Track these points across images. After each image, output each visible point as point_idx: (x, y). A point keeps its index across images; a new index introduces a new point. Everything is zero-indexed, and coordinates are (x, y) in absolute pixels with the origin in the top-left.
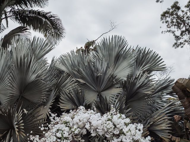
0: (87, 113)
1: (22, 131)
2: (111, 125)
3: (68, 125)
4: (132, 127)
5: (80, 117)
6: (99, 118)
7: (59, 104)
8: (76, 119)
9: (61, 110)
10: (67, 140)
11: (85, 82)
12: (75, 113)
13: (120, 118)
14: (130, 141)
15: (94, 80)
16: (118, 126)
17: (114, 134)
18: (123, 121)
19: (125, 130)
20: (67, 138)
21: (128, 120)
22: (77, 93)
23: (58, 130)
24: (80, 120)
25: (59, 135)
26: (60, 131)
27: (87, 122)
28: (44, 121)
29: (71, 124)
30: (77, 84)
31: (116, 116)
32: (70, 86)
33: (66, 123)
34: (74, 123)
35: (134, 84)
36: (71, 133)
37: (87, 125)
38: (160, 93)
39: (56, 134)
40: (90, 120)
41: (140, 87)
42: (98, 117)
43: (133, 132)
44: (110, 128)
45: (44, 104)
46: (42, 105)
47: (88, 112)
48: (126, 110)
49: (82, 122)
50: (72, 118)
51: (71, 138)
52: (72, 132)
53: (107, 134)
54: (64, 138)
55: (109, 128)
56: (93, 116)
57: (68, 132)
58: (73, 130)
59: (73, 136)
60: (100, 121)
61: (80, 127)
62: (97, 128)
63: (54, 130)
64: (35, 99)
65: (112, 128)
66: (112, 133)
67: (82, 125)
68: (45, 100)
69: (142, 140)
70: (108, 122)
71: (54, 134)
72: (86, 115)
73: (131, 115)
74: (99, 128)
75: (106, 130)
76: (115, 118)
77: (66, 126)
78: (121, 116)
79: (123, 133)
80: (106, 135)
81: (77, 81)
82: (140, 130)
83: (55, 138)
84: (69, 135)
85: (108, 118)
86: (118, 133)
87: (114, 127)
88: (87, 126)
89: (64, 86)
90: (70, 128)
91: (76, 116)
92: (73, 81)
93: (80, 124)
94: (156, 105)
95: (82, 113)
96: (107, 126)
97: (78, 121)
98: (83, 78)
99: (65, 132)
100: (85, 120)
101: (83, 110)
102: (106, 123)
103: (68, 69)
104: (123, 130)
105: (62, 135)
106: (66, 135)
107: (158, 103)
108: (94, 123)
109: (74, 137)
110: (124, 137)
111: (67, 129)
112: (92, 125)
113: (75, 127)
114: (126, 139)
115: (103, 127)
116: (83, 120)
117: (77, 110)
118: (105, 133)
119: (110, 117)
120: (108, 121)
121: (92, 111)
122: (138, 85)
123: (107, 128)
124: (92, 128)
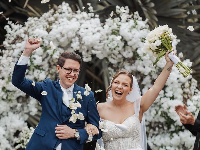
0: (74, 19)
5: (61, 27)
6: (97, 29)
8: (55, 32)
10: (39, 71)
12: (52, 19)
14: (152, 69)
16: (129, 43)
17: (124, 59)
19: (142, 50)
20: (40, 66)
24: (61, 33)
27: (75, 38)
34: (52, 39)
36: (46, 57)
37: (74, 43)
40: (80, 33)
42: (96, 26)
44: (116, 47)
47: (77, 16)
49: (66, 37)
50: (49, 30)
51: (46, 66)
52: (48, 55)
53: (112, 57)
54: (35, 66)
55: (113, 47)
56: (86, 24)
57: (41, 56)
58: (49, 52)
59: (51, 61)
60: (98, 36)
61: (63, 46)
62: (93, 48)
63: (16, 52)
65: (119, 47)
66: (120, 56)
67: (67, 43)
70: (111, 37)
72: (74, 24)
74: (95, 47)
75: (108, 50)
76: (125, 28)
78: (136, 24)
79: (138, 56)
80: (111, 60)
84: (43, 60)
85: (111, 29)
86: (131, 55)
87: (123, 44)
88: (75, 45)
90: (45, 49)
91: (54, 26)
93: (62, 40)
95: (65, 19)
96: (109, 45)
97: (59, 36)
99: (35, 56)
100: (72, 34)
101: (67, 13)
102: (108, 39)
105: (31, 62)
106: (38, 61)
109: (52, 64)
110: (141, 62)
111: (40, 50)
112: (82, 42)
113: (54, 47)
114: (144, 67)
115: (104, 45)
116: (67, 34)
117: (57, 15)
118: (109, 56)
119: (115, 27)
121: (85, 14)
123: (110, 49)
124: (85, 47)
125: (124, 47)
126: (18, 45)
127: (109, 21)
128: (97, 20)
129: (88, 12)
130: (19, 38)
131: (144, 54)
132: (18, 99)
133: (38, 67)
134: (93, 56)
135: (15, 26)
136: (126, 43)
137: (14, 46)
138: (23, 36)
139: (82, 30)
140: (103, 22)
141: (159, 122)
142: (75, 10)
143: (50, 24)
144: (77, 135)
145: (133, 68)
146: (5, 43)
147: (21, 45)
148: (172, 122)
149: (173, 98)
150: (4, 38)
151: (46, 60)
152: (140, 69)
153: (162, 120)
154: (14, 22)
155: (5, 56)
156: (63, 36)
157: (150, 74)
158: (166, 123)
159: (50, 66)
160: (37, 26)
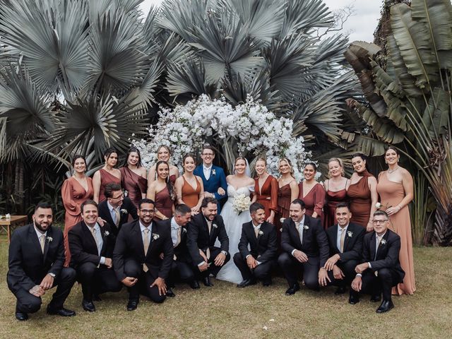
0: (212, 106)
1: (115, 132)
2: (248, 123)
3: (186, 124)
4: (277, 123)
5: (202, 111)
6: (230, 113)
7: (166, 86)
8: (197, 115)
9: (170, 95)
10: (185, 146)
11: (204, 49)
12: (195, 105)
13: (259, 111)
14: (275, 144)
15: (219, 44)
16: (256, 124)
17: (251, 135)
18: (264, 116)
19: (267, 129)
20: (186, 142)
21: (271, 115)
22: (193, 68)
23: (172, 131)
24: (202, 116)
25: (173, 138)
26: (174, 133)
27: (212, 119)
28: (144, 113)
29: (191, 123)
30: (192, 52)
31: (254, 108)
32: (181, 57)
33: (183, 121)
34: (195, 121)
35: (282, 51)
36: (191, 135)
37: (213, 123)
38: (325, 61)
39: (169, 136)
40: (216, 116)
41: (293, 55)
42: (229, 110)
43: (278, 131)
44: (246, 126)
45: (141, 85)
46: (137, 86)
47: (214, 103)
48: (272, 92)
49: (206, 118)
50: (192, 114)
51: (190, 142)
52: (192, 132)
53: (242, 135)
54: (182, 142)
56: (221, 109)
57: (187, 134)
58: (194, 130)
59: (194, 138)
60: (231, 118)
61: (203, 126)
62: (227, 127)
63: (167, 131)
64: (127, 77)
65: (248, 126)
66: (248, 134)
67: (206, 123)
68: (141, 78)
69: (291, 142)
70: (243, 119)
71: (167, 137)
72: (212, 109)
73: (278, 100)
74: (230, 127)
75: (240, 129)
76: (253, 112)
77: (184, 126)
78: (261, 109)
79: (264, 133)
80: (241, 137)
81: (193, 48)
82: (288, 128)
83: (168, 143)
84: (188, 137)
85: (242, 112)
86: (257, 132)
87: (251, 124)
88: (214, 125)
89: (172, 56)
90: (190, 128)
91: (197, 111)
92: (186, 47)
93: (203, 121)
94: (319, 80)
95: (205, 105)
96: (241, 124)
97: (200, 118)
98: (201, 42)
99: (182, 134)
100: (210, 116)
101: (206, 100)
102: (240, 120)
103: (176, 25)
104: (265, 129)
105: (179, 139)
106: (184, 138)
107: (322, 78)
108: (224, 120)
109: (195, 140)
110: (266, 138)
111: (185, 129)
112: (220, 122)
113: (197, 126)
114: (269, 142)
115: (236, 125)
116: (207, 116)
117: (199, 101)
118: (239, 133)
119: (245, 111)
120: (243, 116)
121: (219, 102)
122: (288, 53)
123: (242, 127)
124: (221, 127)
125: (252, 126)
126: (168, 125)
127: (238, 107)
128: (230, 106)
129: (222, 100)
130: (169, 121)
131: (269, 132)
135: (165, 111)
136: (253, 123)
137: (164, 127)
138: (171, 118)
139: (219, 113)
140: (234, 107)
142: (212, 99)
143: (194, 109)
144: (214, 197)
145: (259, 143)
146: (158, 124)
147: (170, 126)
150: (157, 121)
151: (191, 137)
152: (266, 143)
154: (164, 107)
155: (158, 134)
156: (204, 118)
157: (273, 148)
159: (194, 142)
160: (183, 111)
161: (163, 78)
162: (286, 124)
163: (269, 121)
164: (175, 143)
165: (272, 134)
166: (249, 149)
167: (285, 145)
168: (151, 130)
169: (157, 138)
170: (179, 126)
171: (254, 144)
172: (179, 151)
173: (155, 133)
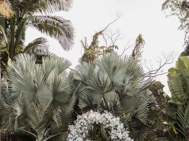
2: (105, 119)
4: (115, 119)
5: (91, 116)
6: (100, 116)
9: (80, 108)
11: (93, 89)
17: (107, 123)
25: (82, 124)
29: (87, 119)
33: (85, 119)
36: (87, 123)
37: (94, 119)
40: (95, 117)
45: (68, 103)
46: (66, 104)
50: (88, 117)
51: (87, 125)
53: (104, 123)
56: (97, 115)
60: (100, 118)
62: (99, 121)
63: (80, 122)
67: (92, 120)
70: (103, 118)
71: (80, 124)
72: (94, 115)
75: (102, 121)
76: (107, 116)
78: (109, 115)
79: (110, 122)
82: (118, 121)
83: (80, 126)
85: (103, 116)
86: (108, 122)
89: (80, 92)
90: (87, 121)
91: (89, 116)
95: (92, 114)
97: (90, 118)
100: (93, 117)
101: (92, 112)
103: (82, 78)
106: (85, 124)
107: (143, 98)
108: (98, 119)
111: (86, 121)
112: (96, 119)
113: (89, 121)
117: (90, 112)
124: (97, 121)
126: (80, 120)
127: (103, 114)
128: (100, 114)
129: (97, 112)
130: (80, 119)
131: (112, 122)
132: (80, 134)
133: (85, 126)
134: (99, 123)
135: (79, 116)
136: (107, 119)
140: (101, 114)
141: (116, 139)
142: (94, 112)
143: (88, 115)
145: (109, 125)
146: (77, 120)
147: (81, 121)
148: (119, 138)
149: (119, 132)
150: (77, 119)
152: (111, 126)
153: (116, 138)
156: (91, 118)
157: (113, 127)
158: (118, 139)
160: (85, 116)
161: (77, 102)
162: (118, 119)
163: (112, 119)
164: (82, 126)
165: (112, 123)
166: (106, 127)
167: (117, 126)
168: (75, 122)
169: (77, 124)
170: (83, 121)
171: (107, 126)
172: (84, 128)
173: (76, 123)
